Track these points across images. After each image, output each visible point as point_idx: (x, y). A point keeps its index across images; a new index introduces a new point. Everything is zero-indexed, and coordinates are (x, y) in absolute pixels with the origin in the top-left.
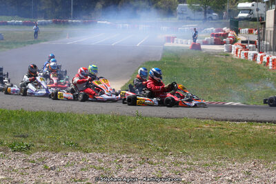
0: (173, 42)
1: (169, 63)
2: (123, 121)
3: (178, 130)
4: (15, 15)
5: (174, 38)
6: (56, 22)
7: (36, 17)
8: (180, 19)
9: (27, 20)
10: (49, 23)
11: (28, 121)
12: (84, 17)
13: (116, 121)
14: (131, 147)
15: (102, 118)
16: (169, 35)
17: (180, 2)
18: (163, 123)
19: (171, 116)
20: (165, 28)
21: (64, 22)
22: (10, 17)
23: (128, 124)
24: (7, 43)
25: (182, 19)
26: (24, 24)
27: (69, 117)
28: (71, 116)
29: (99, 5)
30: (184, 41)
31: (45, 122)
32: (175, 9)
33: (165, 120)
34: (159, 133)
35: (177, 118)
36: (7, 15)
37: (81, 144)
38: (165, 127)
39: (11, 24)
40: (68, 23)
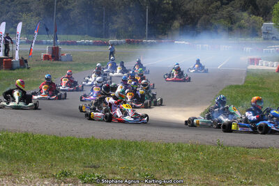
0: (258, 64)
1: (253, 88)
2: (202, 150)
3: (264, 161)
4: (85, 34)
5: (258, 60)
6: (129, 42)
7: (107, 36)
8: (265, 39)
9: (98, 40)
10: (121, 43)
11: (100, 150)
12: (160, 37)
13: (195, 151)
14: (212, 179)
15: (180, 148)
16: (252, 57)
17: (266, 21)
18: (247, 153)
19: (255, 145)
20: (248, 49)
21: (138, 42)
22: (80, 37)
23: (209, 154)
24: (77, 65)
25: (267, 39)
26: (95, 44)
27: (144, 146)
28: (146, 146)
29: (176, 24)
30: (269, 63)
31: (118, 152)
32: (260, 29)
33: (249, 150)
34: (242, 164)
35: (262, 148)
36: (77, 34)
37: (157, 175)
38: (249, 158)
39: (81, 44)
40: (143, 43)
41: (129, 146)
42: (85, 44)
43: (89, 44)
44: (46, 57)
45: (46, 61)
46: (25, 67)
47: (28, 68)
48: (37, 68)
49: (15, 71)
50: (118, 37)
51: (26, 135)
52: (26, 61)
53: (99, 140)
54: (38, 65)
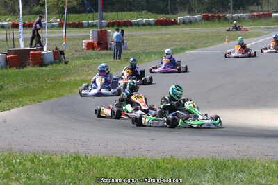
41: (226, 167)
42: (144, 25)
43: (149, 24)
44: (90, 46)
45: (91, 52)
46: (60, 61)
47: (66, 63)
48: (78, 62)
49: (47, 68)
50: (190, 12)
51: (77, 158)
52: (62, 53)
53: (181, 160)
54: (78, 58)
